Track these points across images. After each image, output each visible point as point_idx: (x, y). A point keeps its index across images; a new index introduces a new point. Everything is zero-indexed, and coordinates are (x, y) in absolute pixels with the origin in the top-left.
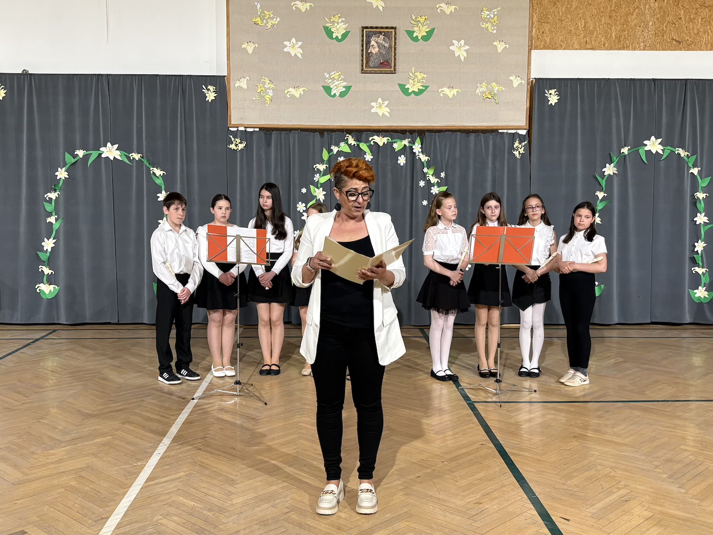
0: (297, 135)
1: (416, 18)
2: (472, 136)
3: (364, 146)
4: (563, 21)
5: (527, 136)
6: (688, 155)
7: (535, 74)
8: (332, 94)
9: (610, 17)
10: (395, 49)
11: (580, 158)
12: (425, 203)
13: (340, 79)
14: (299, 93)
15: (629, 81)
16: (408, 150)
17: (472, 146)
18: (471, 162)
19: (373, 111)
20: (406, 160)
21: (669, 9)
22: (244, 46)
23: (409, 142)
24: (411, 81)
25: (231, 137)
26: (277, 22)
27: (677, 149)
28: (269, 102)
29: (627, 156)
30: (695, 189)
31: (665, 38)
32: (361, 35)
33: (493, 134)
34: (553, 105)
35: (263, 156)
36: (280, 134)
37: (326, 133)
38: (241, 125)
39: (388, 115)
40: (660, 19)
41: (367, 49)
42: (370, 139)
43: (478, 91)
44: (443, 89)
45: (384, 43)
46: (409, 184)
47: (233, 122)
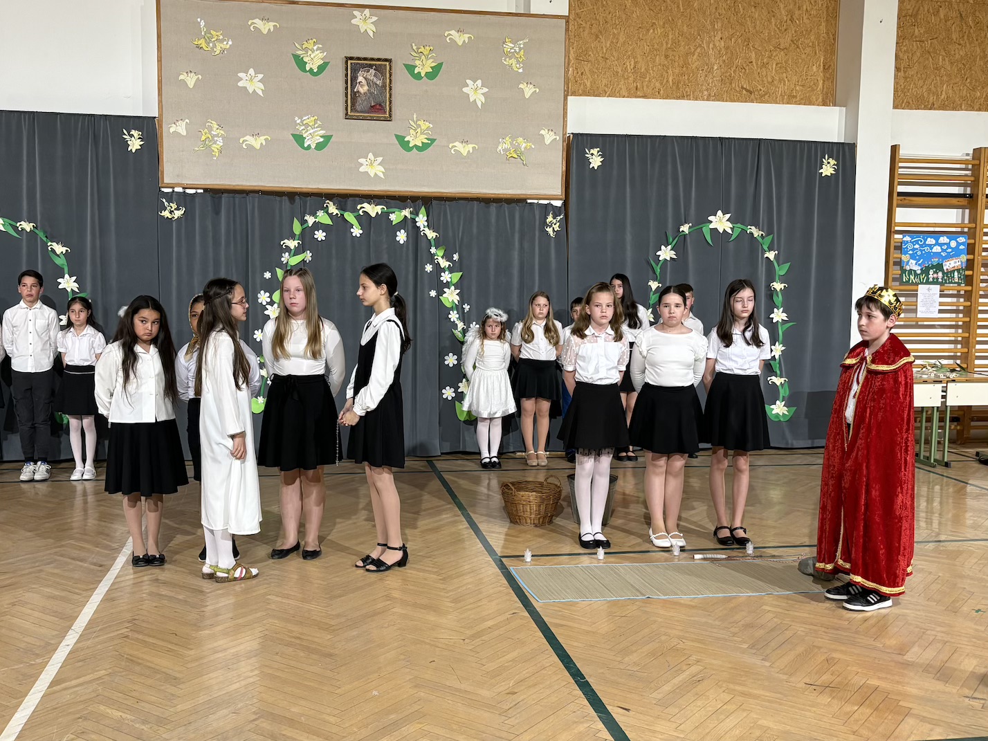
0: (257, 199)
1: (418, 49)
2: (493, 207)
3: (350, 217)
4: (607, 59)
5: (563, 207)
6: (762, 235)
7: (572, 128)
8: (306, 146)
9: (666, 57)
10: (390, 89)
11: (629, 237)
12: (433, 293)
13: (316, 126)
14: (260, 143)
15: (690, 140)
16: (410, 224)
17: (493, 220)
18: (492, 240)
19: (362, 169)
20: (407, 237)
21: (738, 49)
22: (181, 77)
23: (411, 213)
24: (412, 131)
25: (164, 200)
26: (228, 46)
27: (749, 227)
28: (217, 155)
29: (688, 237)
30: (771, 278)
31: (733, 85)
32: (344, 68)
33: (520, 204)
34: (596, 168)
35: (210, 227)
36: (234, 197)
37: (297, 197)
38: (179, 185)
39: (382, 176)
40: (727, 61)
41: (353, 87)
42: (359, 208)
43: (500, 148)
44: (455, 144)
45: (375, 80)
46: (411, 269)
47: (166, 181)
